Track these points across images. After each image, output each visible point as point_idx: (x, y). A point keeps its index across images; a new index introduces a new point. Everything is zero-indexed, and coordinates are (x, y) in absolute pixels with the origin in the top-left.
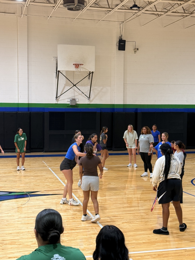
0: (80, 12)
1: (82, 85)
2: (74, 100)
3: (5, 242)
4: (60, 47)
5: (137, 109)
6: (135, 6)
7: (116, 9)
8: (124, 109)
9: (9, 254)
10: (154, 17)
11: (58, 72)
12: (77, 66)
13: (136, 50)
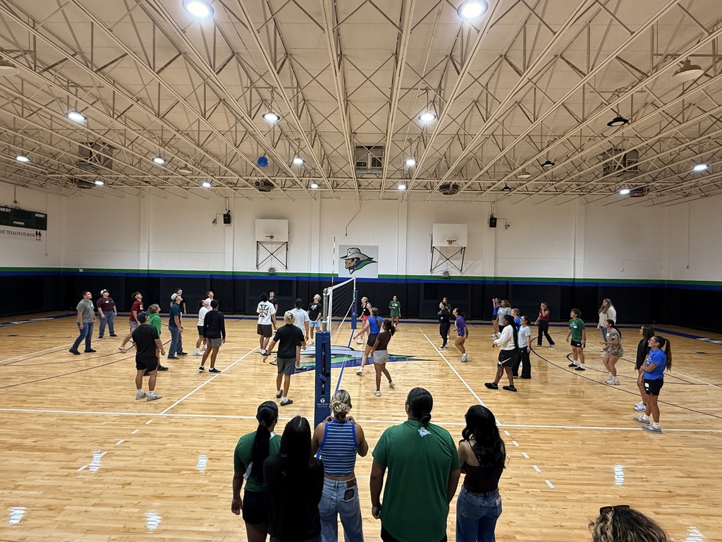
0: (454, 195)
1: (454, 259)
2: (447, 272)
3: (388, 401)
4: (435, 226)
5: (507, 282)
6: (507, 188)
7: (488, 191)
8: (495, 282)
9: (392, 412)
10: (526, 196)
11: (433, 248)
12: (450, 242)
13: (507, 226)
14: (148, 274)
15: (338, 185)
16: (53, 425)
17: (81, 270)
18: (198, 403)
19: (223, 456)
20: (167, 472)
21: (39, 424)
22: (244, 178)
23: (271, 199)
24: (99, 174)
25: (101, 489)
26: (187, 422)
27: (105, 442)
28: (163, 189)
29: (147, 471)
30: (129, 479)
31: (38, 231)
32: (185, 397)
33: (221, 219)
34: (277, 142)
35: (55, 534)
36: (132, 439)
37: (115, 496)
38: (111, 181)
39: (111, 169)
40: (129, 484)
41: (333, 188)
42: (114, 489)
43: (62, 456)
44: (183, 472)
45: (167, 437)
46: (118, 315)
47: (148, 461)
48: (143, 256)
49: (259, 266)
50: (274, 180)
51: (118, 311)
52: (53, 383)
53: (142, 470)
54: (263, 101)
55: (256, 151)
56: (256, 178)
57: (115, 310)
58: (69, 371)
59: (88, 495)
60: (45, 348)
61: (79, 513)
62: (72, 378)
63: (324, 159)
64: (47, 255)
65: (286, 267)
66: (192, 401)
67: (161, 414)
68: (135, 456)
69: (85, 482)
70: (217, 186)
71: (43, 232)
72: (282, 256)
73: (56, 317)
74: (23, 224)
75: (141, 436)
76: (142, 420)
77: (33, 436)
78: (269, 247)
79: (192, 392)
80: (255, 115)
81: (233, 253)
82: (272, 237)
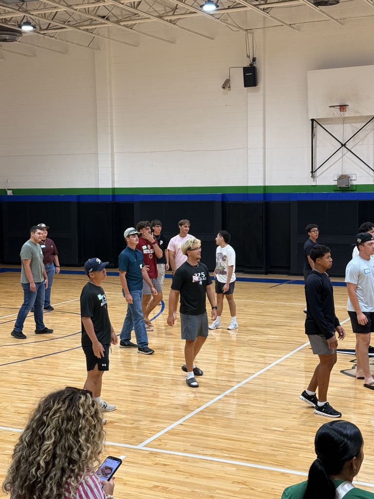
14: (114, 196)
17: (9, 193)
18: (201, 435)
23: (342, 22)
24: (26, 11)
28: (130, 27)
32: (181, 421)
33: (238, 79)
38: (44, 22)
45: (150, 489)
46: (61, 272)
48: (104, 163)
49: (318, 173)
51: (61, 265)
57: (58, 264)
66: (193, 430)
67: (140, 446)
70: (229, 8)
72: (365, 149)
78: (336, 130)
81: (264, 148)
82: (343, 107)
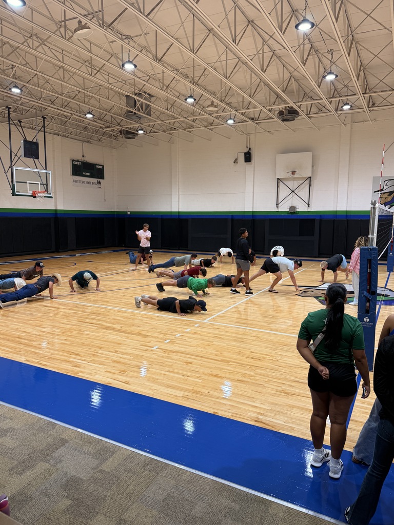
14: (179, 216)
15: (374, 104)
16: (130, 319)
17: (129, 213)
18: (233, 317)
19: (263, 358)
20: (218, 361)
21: (120, 317)
22: (268, 108)
23: (294, 130)
24: (141, 123)
25: (171, 362)
26: (227, 329)
27: (167, 334)
28: (190, 132)
29: (202, 357)
30: (190, 360)
31: (99, 180)
32: (222, 312)
33: (242, 158)
34: (307, 59)
35: (146, 383)
36: (186, 335)
37: (181, 368)
38: (149, 129)
39: (150, 116)
40: (191, 363)
41: (368, 107)
42: (180, 364)
43: (140, 338)
44: (230, 363)
45: (213, 337)
47: (201, 351)
48: (174, 199)
49: (280, 205)
50: (299, 107)
52: (123, 293)
53: (199, 356)
54: (294, 11)
55: (281, 76)
56: (280, 107)
58: (132, 286)
59: (163, 365)
60: (112, 270)
61: (160, 374)
62: (135, 290)
63: (360, 71)
64: (105, 200)
65: (309, 204)
66: (229, 316)
67: (205, 321)
68: (191, 346)
69: (159, 356)
70: (239, 122)
71: (102, 181)
72: (304, 193)
73: (114, 251)
74: (89, 174)
75: (193, 334)
76: (191, 323)
77: (118, 323)
78: (289, 184)
79: (227, 309)
80: (286, 29)
81: (253, 193)
82: (293, 173)
